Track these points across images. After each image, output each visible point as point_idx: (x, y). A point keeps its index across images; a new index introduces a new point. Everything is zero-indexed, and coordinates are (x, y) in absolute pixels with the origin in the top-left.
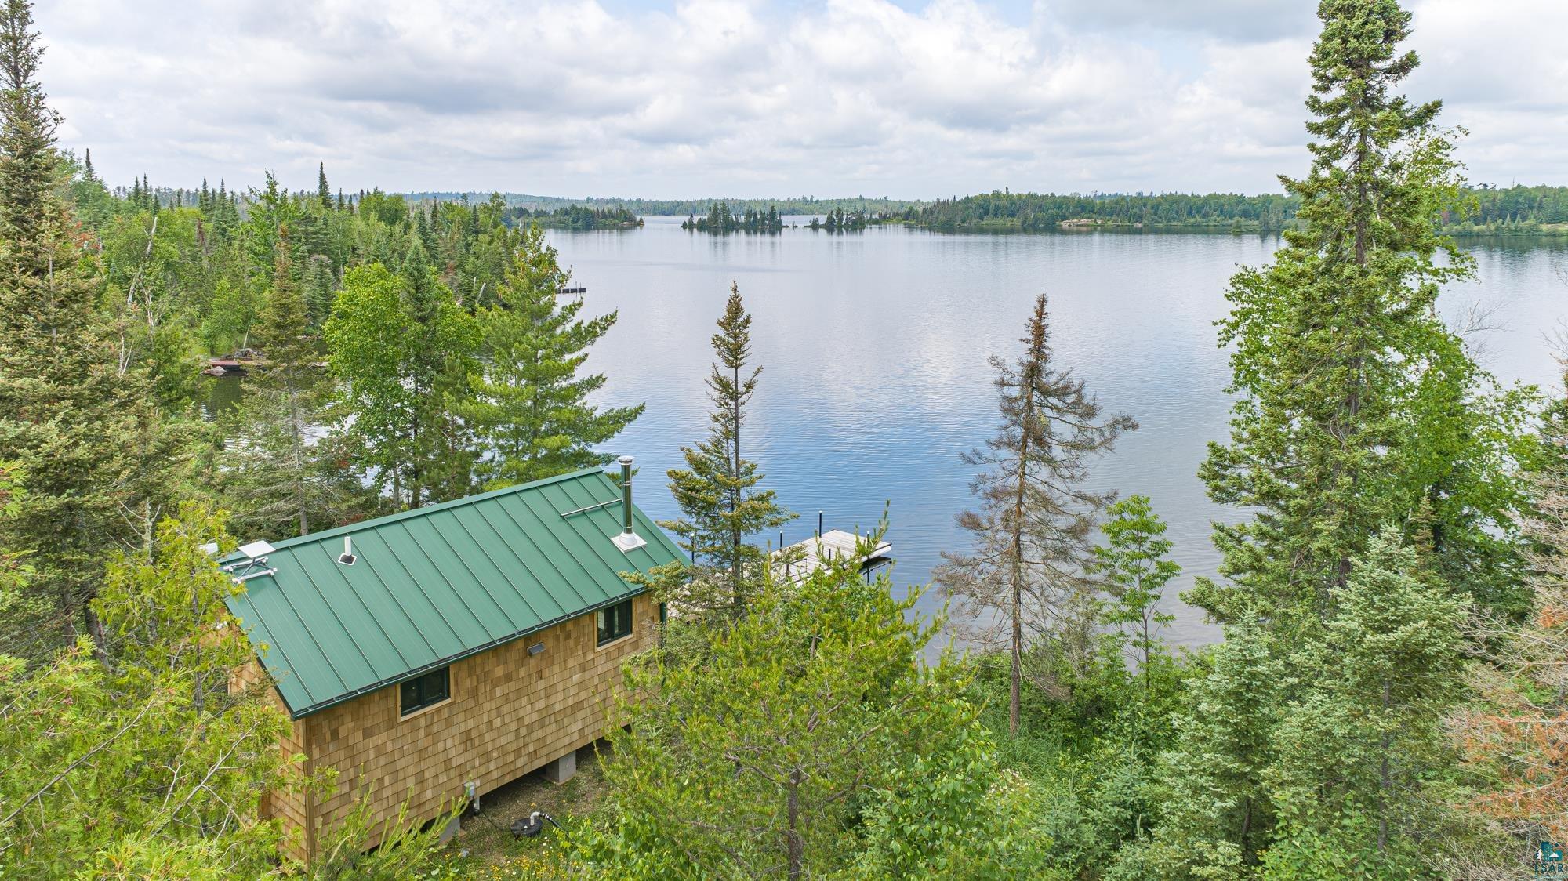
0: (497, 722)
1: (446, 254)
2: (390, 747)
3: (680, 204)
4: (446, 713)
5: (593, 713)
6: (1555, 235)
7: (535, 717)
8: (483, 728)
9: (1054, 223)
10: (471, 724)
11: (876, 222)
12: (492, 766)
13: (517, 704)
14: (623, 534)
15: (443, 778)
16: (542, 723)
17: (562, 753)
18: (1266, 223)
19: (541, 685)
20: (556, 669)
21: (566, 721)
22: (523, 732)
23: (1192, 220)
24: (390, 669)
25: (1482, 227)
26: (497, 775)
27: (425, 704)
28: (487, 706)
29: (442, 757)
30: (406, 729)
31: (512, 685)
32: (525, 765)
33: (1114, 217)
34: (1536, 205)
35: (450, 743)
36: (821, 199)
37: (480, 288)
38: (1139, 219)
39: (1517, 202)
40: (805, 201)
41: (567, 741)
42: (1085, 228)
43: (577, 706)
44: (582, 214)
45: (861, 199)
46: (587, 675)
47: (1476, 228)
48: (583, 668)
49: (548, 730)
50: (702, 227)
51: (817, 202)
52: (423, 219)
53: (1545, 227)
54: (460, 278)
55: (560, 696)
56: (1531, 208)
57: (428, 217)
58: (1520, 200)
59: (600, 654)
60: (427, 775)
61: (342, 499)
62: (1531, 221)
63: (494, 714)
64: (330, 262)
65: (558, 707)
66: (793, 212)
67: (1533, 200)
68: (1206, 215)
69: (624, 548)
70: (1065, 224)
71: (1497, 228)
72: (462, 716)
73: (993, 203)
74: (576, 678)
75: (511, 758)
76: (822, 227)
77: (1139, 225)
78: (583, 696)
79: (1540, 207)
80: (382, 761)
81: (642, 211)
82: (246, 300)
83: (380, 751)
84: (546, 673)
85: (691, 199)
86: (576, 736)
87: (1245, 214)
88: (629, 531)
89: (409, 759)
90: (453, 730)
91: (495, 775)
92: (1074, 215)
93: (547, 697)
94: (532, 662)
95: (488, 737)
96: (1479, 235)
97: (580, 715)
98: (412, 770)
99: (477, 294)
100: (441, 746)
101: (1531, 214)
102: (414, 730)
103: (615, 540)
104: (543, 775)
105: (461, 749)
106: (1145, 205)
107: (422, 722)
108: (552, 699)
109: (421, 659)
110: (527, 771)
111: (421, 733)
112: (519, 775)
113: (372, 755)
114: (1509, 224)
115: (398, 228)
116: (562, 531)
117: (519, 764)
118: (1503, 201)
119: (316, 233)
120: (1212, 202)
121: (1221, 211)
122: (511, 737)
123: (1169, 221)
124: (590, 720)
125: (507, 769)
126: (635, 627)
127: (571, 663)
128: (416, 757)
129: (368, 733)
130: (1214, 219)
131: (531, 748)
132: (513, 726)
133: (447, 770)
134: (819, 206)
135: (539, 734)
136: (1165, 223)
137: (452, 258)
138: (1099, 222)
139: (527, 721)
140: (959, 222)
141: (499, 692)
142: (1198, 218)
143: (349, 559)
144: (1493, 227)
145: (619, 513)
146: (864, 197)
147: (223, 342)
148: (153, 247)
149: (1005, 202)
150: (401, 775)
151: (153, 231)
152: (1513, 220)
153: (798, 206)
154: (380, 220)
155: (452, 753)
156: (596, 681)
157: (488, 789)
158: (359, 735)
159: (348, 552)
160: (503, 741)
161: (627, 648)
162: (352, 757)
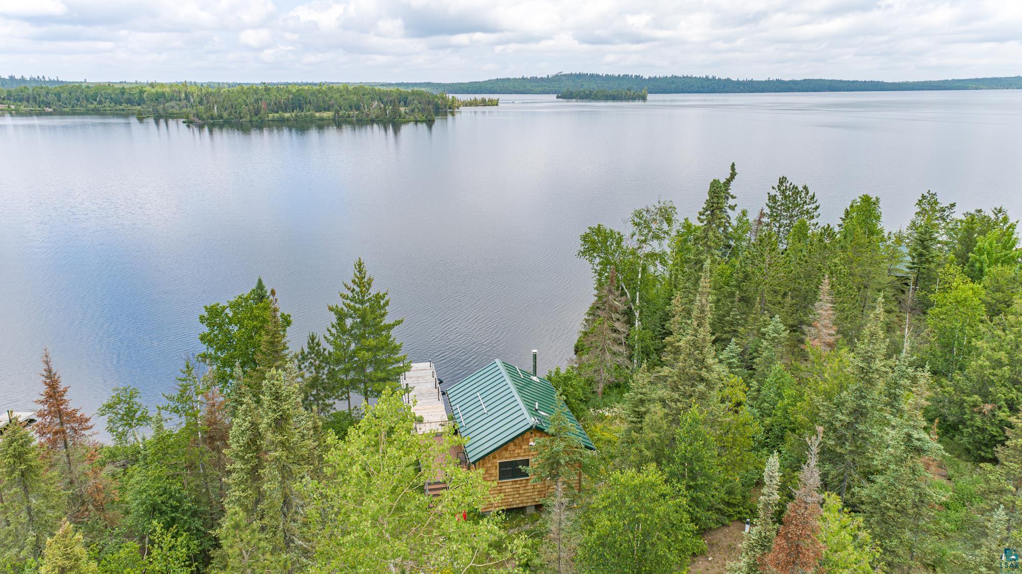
6: (322, 119)
34: (308, 101)
39: (299, 100)
71: (295, 115)
79: (311, 103)
87: (129, 101)
96: (288, 120)
101: (308, 107)
136: (70, 108)
138: (13, 107)
152: (301, 111)
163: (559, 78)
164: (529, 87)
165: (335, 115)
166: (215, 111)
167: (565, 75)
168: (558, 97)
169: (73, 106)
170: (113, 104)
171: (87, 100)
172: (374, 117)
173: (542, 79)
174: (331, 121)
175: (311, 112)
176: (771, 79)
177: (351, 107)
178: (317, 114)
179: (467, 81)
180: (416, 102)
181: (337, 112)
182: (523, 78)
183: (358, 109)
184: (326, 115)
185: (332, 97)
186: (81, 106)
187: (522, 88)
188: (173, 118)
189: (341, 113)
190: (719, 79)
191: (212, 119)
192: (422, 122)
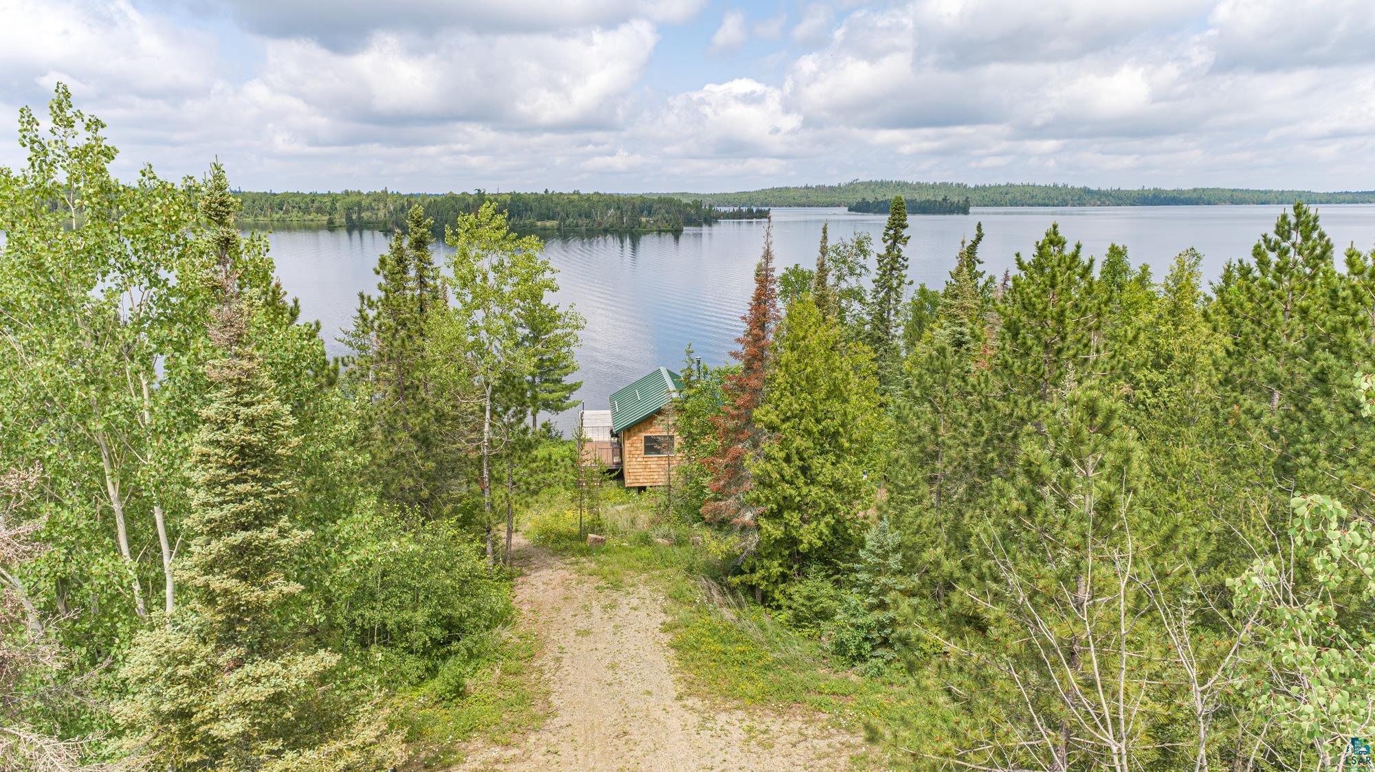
6: (545, 229)
34: (529, 208)
163: (853, 187)
164: (814, 199)
165: (560, 224)
167: (862, 184)
168: (850, 210)
169: (256, 216)
170: (301, 213)
171: (272, 209)
172: (608, 226)
173: (831, 188)
175: (532, 220)
176: (1146, 188)
177: (580, 215)
178: (539, 223)
179: (733, 191)
180: (663, 211)
181: (563, 220)
182: (807, 188)
183: (588, 216)
184: (549, 224)
185: (558, 204)
186: (265, 216)
187: (804, 200)
188: (368, 229)
189: (568, 222)
190: (1073, 188)
192: (667, 232)
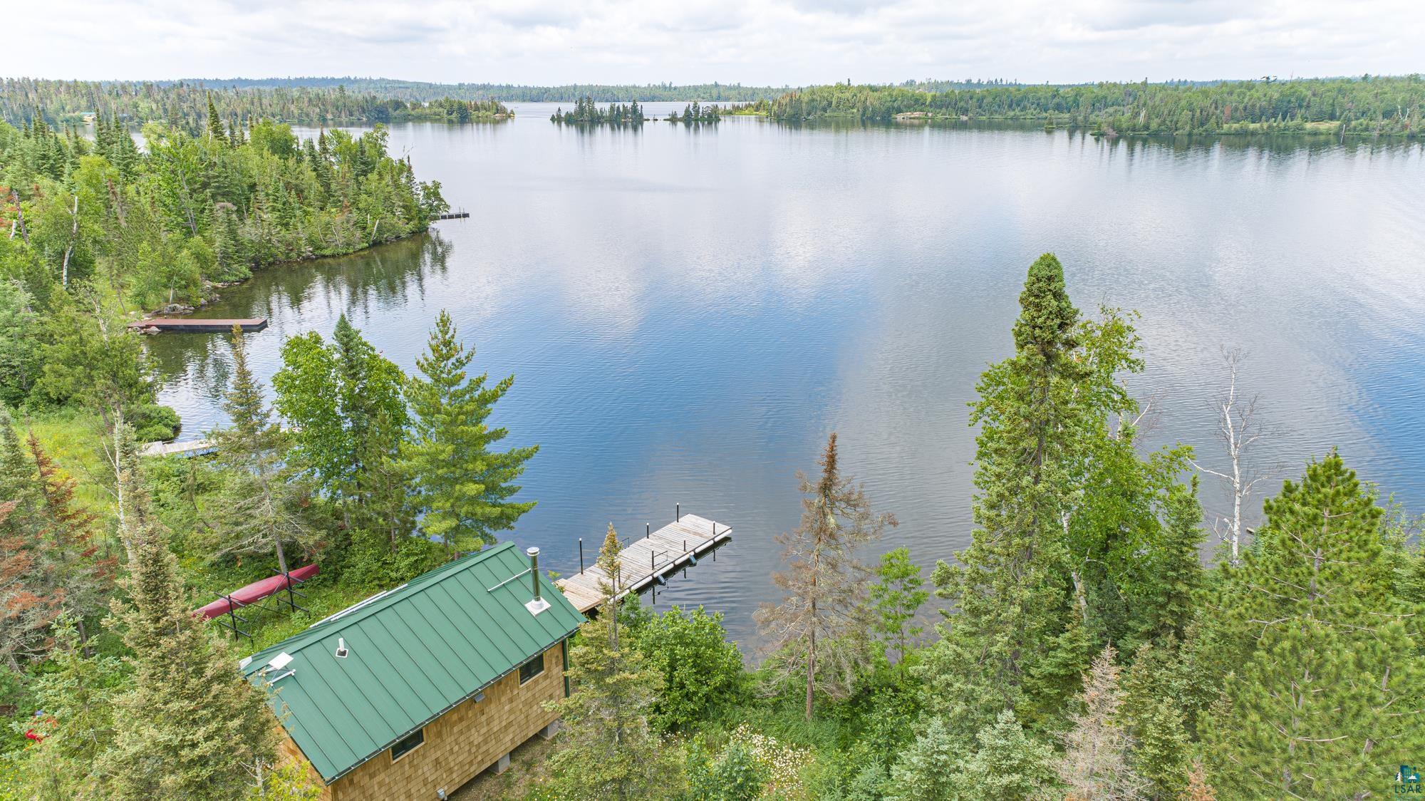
0: (456, 749)
1: (339, 193)
2: (387, 780)
3: (547, 90)
4: (422, 752)
5: (519, 727)
6: (1315, 133)
7: (481, 739)
8: (447, 754)
9: (890, 116)
10: (439, 753)
11: (730, 113)
12: (454, 775)
13: (468, 734)
14: (533, 601)
15: (423, 791)
16: (486, 741)
17: (500, 756)
18: (1075, 119)
19: (484, 718)
20: (493, 706)
21: (501, 736)
22: (474, 750)
23: (1011, 114)
24: (385, 738)
25: (1258, 125)
26: (458, 779)
27: (407, 750)
28: (449, 740)
29: (421, 778)
30: (397, 767)
31: (464, 723)
32: (476, 770)
33: (944, 110)
34: (1305, 104)
35: (426, 769)
36: (678, 85)
37: (374, 224)
38: (965, 112)
39: (1289, 102)
40: (664, 87)
41: (503, 748)
42: (916, 122)
43: (510, 724)
44: (456, 106)
45: (716, 85)
46: (514, 704)
47: (1252, 126)
48: (511, 701)
49: (490, 745)
50: (569, 120)
51: (675, 88)
52: (312, 147)
53: (1309, 126)
54: (355, 216)
55: (496, 722)
56: (1300, 106)
57: (317, 147)
58: (1293, 99)
59: (523, 689)
60: (413, 791)
61: (308, 533)
62: (1298, 121)
63: (454, 744)
64: (235, 208)
65: (495, 729)
66: (653, 99)
67: (1303, 100)
68: (1024, 109)
69: (535, 612)
70: (900, 117)
71: (1269, 127)
72: (432, 750)
73: (836, 95)
74: (507, 708)
75: (467, 767)
76: (680, 120)
77: (964, 118)
78: (512, 718)
79: (1308, 106)
80: (383, 790)
81: (510, 99)
82: (168, 260)
83: (381, 784)
84: (487, 710)
85: (557, 86)
86: (509, 743)
87: (1059, 108)
88: (538, 599)
89: (400, 785)
90: (427, 760)
91: (457, 780)
92: (909, 108)
93: (488, 724)
94: (477, 706)
95: (450, 759)
96: (1253, 133)
97: (511, 729)
98: (402, 791)
99: (372, 230)
100: (420, 772)
101: (1299, 113)
102: (402, 766)
103: (528, 606)
104: (491, 771)
105: (433, 770)
106: (971, 98)
107: (407, 761)
108: (491, 725)
109: (404, 728)
110: (477, 773)
111: (407, 767)
112: (473, 776)
113: (376, 788)
114: (1277, 123)
115: (291, 162)
116: (488, 602)
117: (472, 770)
118: (1278, 100)
119: (217, 177)
120: (1030, 96)
121: (1038, 104)
122: (466, 755)
123: (992, 114)
124: (518, 731)
125: (464, 775)
126: (546, 666)
127: (503, 699)
128: (405, 783)
129: (372, 776)
130: (1031, 113)
131: (480, 758)
132: (467, 748)
133: (425, 785)
134: (676, 92)
135: (484, 748)
136: (988, 115)
137: (345, 196)
138: (930, 115)
139: (476, 743)
140: (805, 114)
141: (455, 730)
142: (1017, 112)
143: (343, 653)
144: (1265, 125)
145: (529, 581)
146: (719, 83)
147: (152, 298)
148: (79, 227)
149: (848, 95)
150: (396, 795)
151: (76, 209)
152: (1284, 120)
153: (658, 93)
154: (274, 153)
155: (428, 774)
156: (521, 706)
157: (453, 789)
158: (367, 778)
159: (342, 648)
160: (461, 758)
161: (541, 681)
162: (364, 792)
165: (1342, 126)
166: (1141, 119)
174: (1332, 137)
181: (1347, 121)
184: (1324, 126)
189: (1353, 123)
191: (1134, 130)
